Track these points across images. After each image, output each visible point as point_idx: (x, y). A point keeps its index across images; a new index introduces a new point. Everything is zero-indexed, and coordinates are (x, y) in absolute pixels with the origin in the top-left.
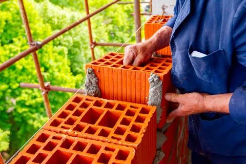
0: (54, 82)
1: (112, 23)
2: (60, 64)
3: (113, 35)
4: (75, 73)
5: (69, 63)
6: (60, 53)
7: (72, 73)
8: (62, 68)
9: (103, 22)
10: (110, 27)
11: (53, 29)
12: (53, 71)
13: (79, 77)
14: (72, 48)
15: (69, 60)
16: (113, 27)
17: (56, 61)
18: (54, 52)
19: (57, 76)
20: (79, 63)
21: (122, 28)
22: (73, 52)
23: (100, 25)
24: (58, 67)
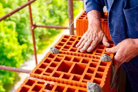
0: (4, 50)
1: (52, 3)
2: (9, 35)
3: (52, 13)
4: (21, 43)
5: (17, 35)
6: (10, 27)
7: (18, 43)
8: (11, 39)
9: (45, 2)
10: (51, 7)
11: (4, 7)
12: (4, 41)
13: (24, 46)
14: (19, 23)
15: (17, 33)
16: (53, 7)
17: (6, 33)
18: (4, 26)
19: (7, 46)
20: (24, 35)
21: (60, 8)
22: (20, 26)
23: (43, 5)
24: (7, 38)
